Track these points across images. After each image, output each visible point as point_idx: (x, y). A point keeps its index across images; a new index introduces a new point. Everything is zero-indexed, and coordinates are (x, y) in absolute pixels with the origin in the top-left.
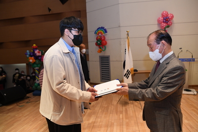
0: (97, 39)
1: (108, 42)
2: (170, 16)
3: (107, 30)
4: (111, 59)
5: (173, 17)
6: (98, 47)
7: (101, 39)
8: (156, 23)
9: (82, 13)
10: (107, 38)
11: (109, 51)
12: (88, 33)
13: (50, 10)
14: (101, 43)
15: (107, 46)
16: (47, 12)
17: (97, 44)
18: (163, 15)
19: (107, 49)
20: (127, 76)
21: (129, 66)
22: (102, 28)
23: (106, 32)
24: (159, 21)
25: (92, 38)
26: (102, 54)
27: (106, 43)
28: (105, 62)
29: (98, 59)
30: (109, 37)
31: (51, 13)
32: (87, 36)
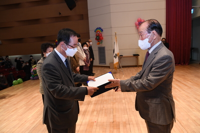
0: (96, 36)
1: (104, 37)
2: (142, 21)
3: (103, 30)
4: (106, 49)
6: (97, 41)
7: (99, 36)
8: (135, 25)
9: (84, 17)
10: (103, 35)
11: (105, 44)
12: (90, 32)
13: (60, 14)
14: (99, 38)
15: (103, 40)
16: (59, 16)
17: (96, 39)
18: (138, 21)
19: (103, 42)
20: (115, 57)
21: (116, 52)
22: (100, 28)
23: (102, 31)
24: (136, 24)
25: (92, 35)
26: (100, 46)
27: (103, 38)
28: (102, 50)
29: (97, 49)
30: (104, 34)
31: (61, 16)
32: (89, 33)
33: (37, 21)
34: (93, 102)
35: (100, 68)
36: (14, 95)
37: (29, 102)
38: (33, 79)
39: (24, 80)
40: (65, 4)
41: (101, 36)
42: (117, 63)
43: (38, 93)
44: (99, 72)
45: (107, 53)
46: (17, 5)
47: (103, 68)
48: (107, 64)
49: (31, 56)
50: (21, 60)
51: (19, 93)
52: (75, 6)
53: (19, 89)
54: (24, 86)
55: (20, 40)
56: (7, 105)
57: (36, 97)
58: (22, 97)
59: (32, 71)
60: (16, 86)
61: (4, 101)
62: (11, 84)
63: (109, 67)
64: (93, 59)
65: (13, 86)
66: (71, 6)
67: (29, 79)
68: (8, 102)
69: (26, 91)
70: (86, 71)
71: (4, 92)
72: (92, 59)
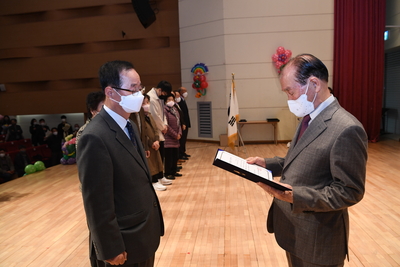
0: (195, 80)
1: (210, 84)
2: (287, 53)
3: (209, 68)
4: (213, 106)
5: (291, 54)
6: (195, 90)
7: (200, 80)
8: (271, 61)
9: (172, 42)
10: (208, 78)
11: (211, 96)
12: (182, 72)
13: (124, 34)
14: (200, 85)
15: (208, 89)
16: (121, 38)
17: (194, 86)
18: (278, 52)
19: (208, 94)
20: (231, 123)
21: (233, 113)
22: (202, 65)
23: (207, 70)
24: (273, 58)
25: (187, 78)
26: (201, 100)
27: (207, 85)
28: (205, 109)
29: (195, 106)
30: (210, 77)
31: (125, 38)
32: (180, 74)
33: (76, 47)
34: (185, 214)
35: (200, 145)
36: (26, 194)
37: (55, 209)
38: (67, 164)
39: (48, 164)
40: (134, 16)
41: (204, 80)
42: (234, 136)
43: (75, 190)
44: (197, 152)
45: (215, 114)
46: (39, 15)
47: (206, 144)
48: (215, 137)
49: (64, 117)
50: (43, 124)
51: (38, 191)
52: (154, 19)
53: (36, 182)
54: (48, 177)
55: (42, 85)
56: (12, 215)
57: (70, 199)
58: (43, 198)
59: (64, 146)
60: (31, 176)
61: (7, 206)
62: (20, 173)
63: (218, 143)
64: (188, 126)
65: (26, 177)
66: (147, 19)
67: (58, 163)
68: (14, 208)
69: (51, 186)
70: (174, 149)
71: (7, 188)
72: (184, 126)
